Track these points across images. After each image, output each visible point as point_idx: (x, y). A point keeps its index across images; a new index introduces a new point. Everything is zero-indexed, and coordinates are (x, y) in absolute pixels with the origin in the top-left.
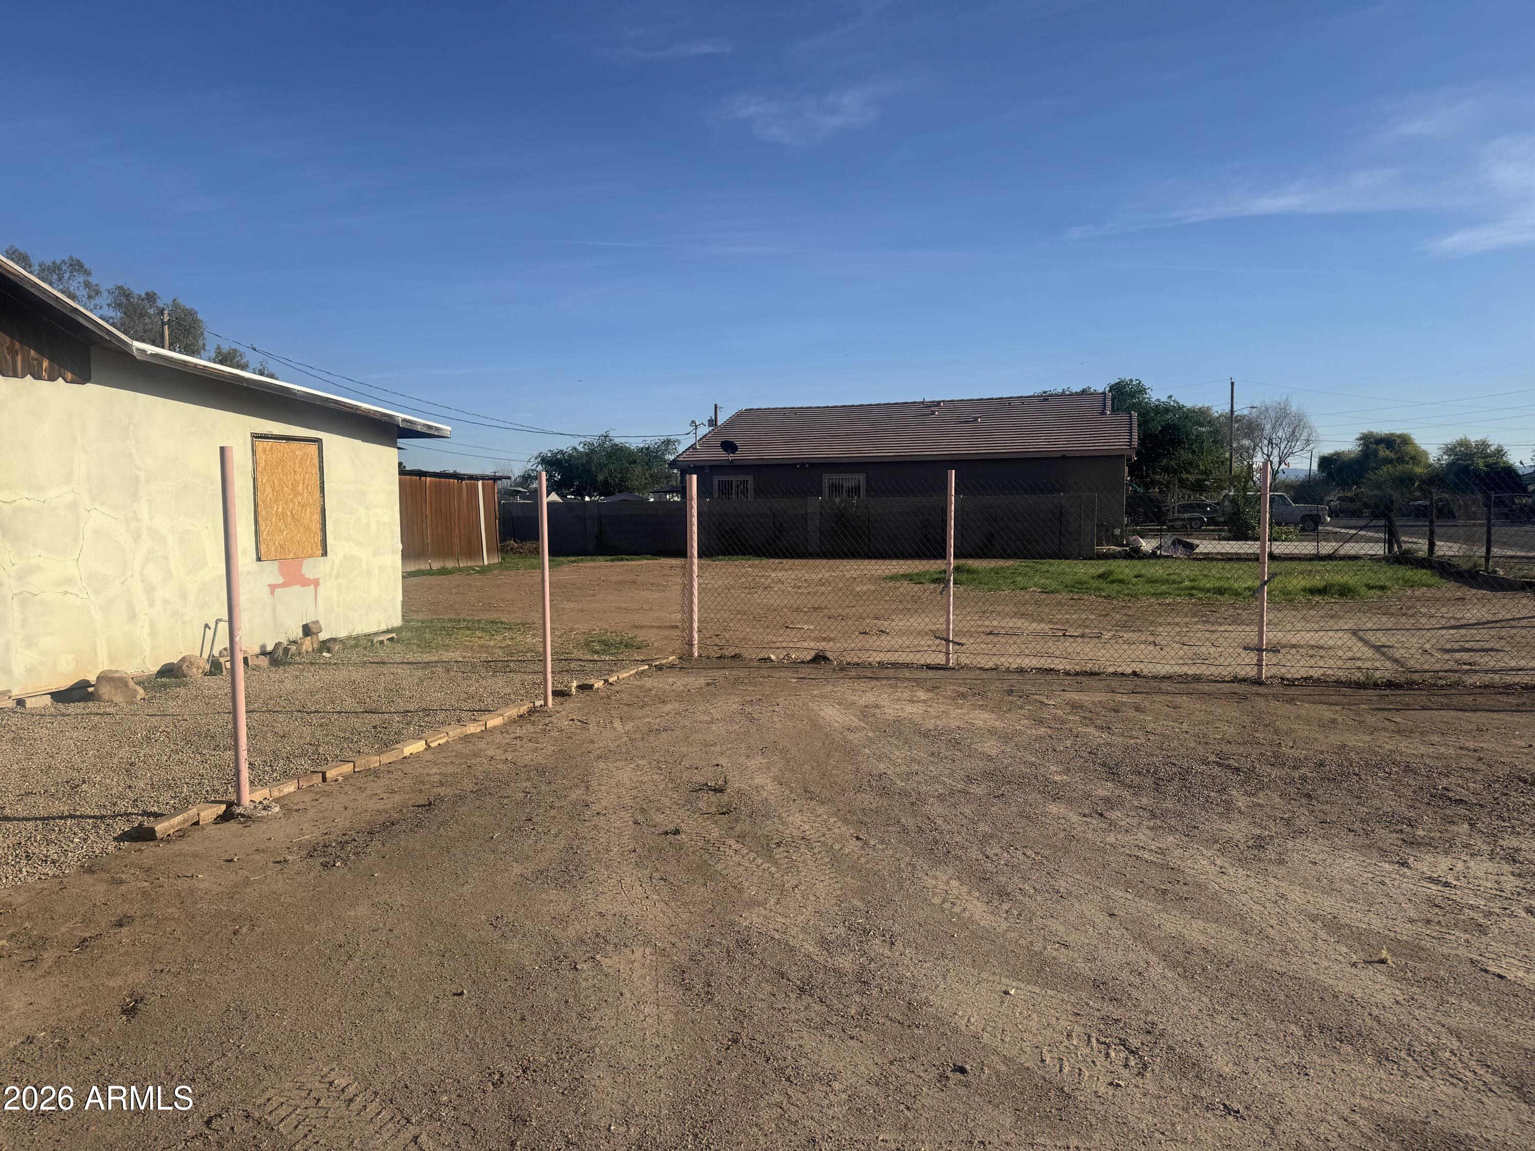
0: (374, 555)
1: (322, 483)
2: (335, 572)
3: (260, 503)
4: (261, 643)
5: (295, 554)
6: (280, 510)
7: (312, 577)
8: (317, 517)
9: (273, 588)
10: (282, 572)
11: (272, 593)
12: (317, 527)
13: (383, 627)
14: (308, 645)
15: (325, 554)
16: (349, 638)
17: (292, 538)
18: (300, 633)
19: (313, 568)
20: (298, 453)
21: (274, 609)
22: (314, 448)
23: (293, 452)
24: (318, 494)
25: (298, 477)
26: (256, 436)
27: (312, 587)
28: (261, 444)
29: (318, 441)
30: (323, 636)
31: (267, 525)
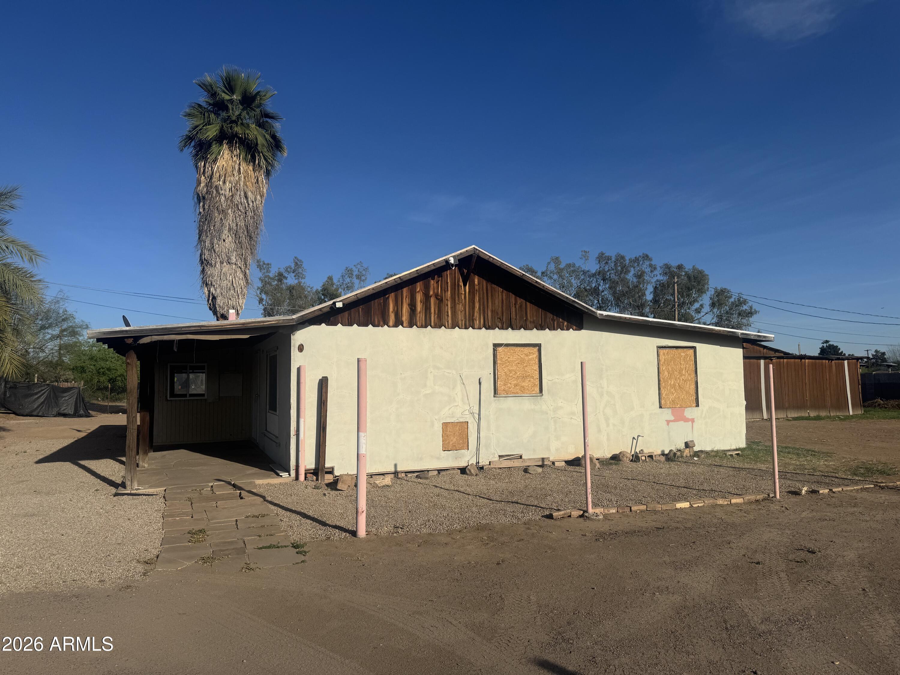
0: (728, 407)
1: (696, 369)
2: (703, 416)
3: (661, 379)
4: (662, 449)
5: (680, 405)
6: (672, 383)
7: (690, 417)
8: (693, 386)
9: (668, 422)
10: (673, 414)
11: (668, 424)
12: (693, 392)
13: (734, 447)
14: (687, 452)
15: (697, 405)
16: (712, 451)
17: (679, 397)
18: (683, 446)
19: (690, 412)
20: (682, 354)
21: (669, 432)
22: (691, 351)
23: (680, 354)
24: (693, 375)
25: (682, 367)
26: (659, 347)
27: (690, 422)
28: (662, 351)
29: (694, 348)
30: (696, 449)
31: (665, 391)
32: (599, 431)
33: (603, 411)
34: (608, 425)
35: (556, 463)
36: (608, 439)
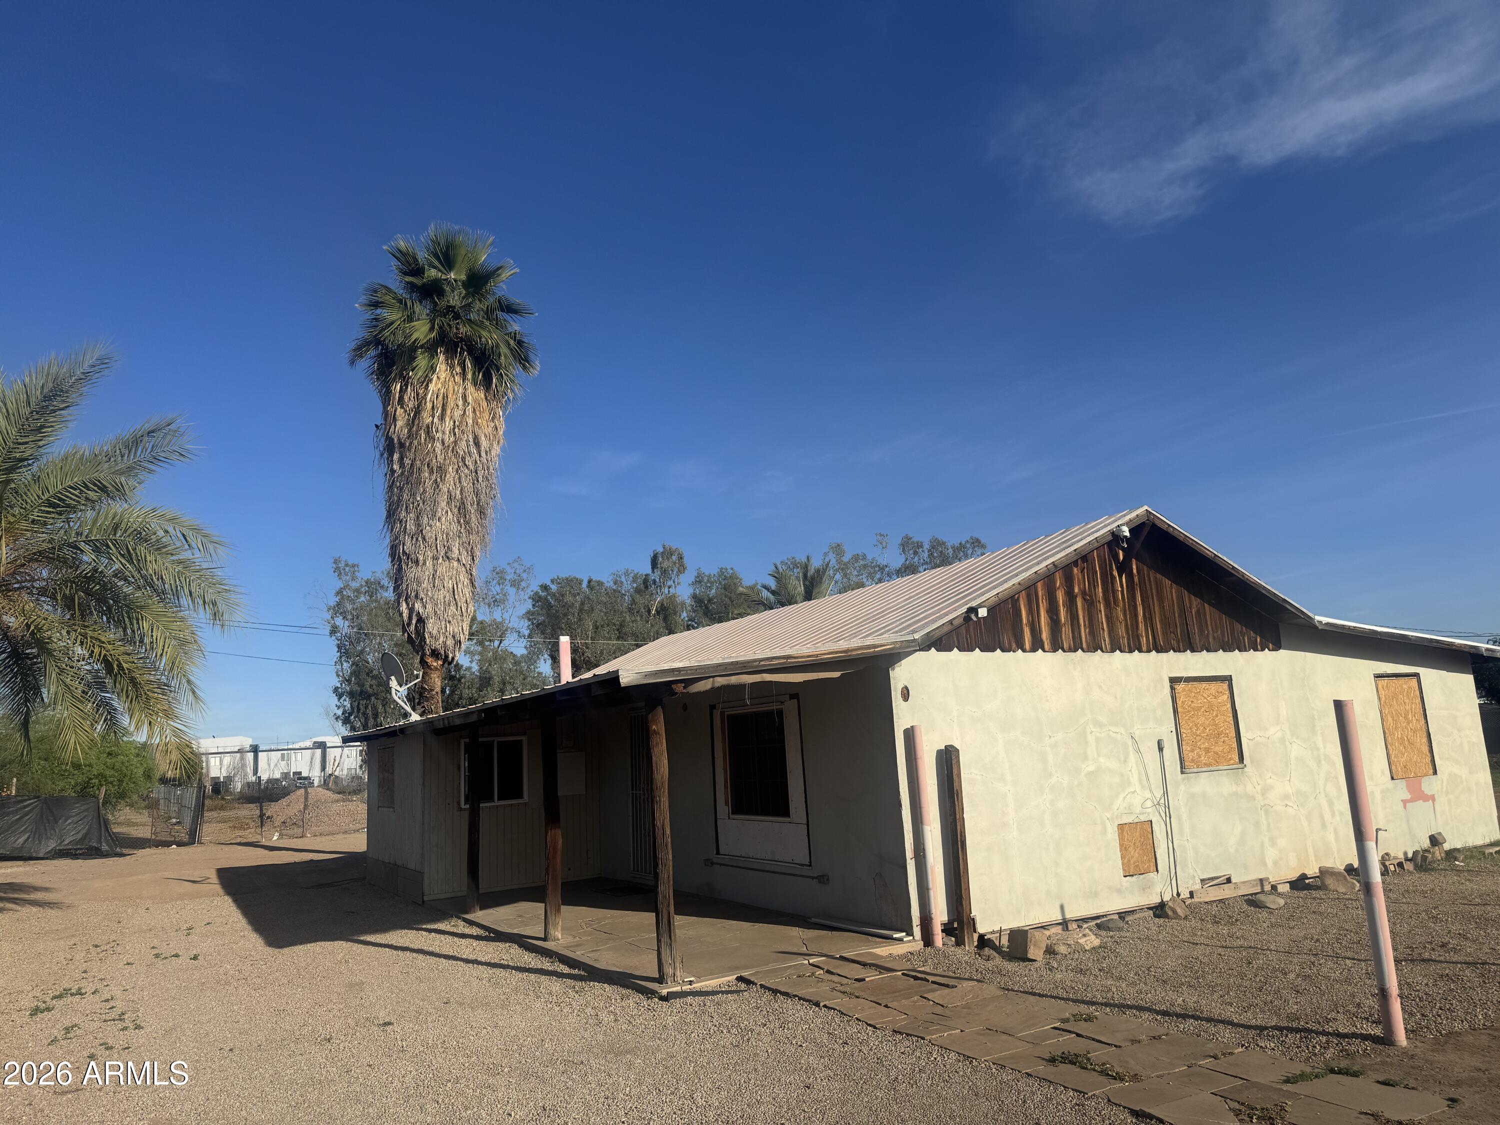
0: (1471, 773)
1: (1425, 710)
2: (1445, 789)
3: (1386, 731)
4: (1403, 850)
5: (1415, 773)
6: (1400, 736)
7: (1429, 794)
8: (1425, 740)
9: (1405, 802)
10: (1409, 788)
11: (1405, 807)
12: (1426, 749)
13: (1487, 841)
14: (1438, 853)
15: (1435, 773)
16: (1464, 848)
17: (1411, 760)
18: (1426, 844)
19: (1430, 785)
20: (1405, 687)
21: (1408, 821)
22: (1414, 681)
23: (1401, 686)
24: (1423, 721)
25: (1408, 707)
26: (1378, 676)
27: (1431, 802)
28: (1383, 682)
29: (1417, 675)
30: (1447, 846)
31: (1393, 749)
32: (1324, 825)
33: (1325, 791)
34: (1333, 815)
35: (1279, 886)
36: (1337, 839)
